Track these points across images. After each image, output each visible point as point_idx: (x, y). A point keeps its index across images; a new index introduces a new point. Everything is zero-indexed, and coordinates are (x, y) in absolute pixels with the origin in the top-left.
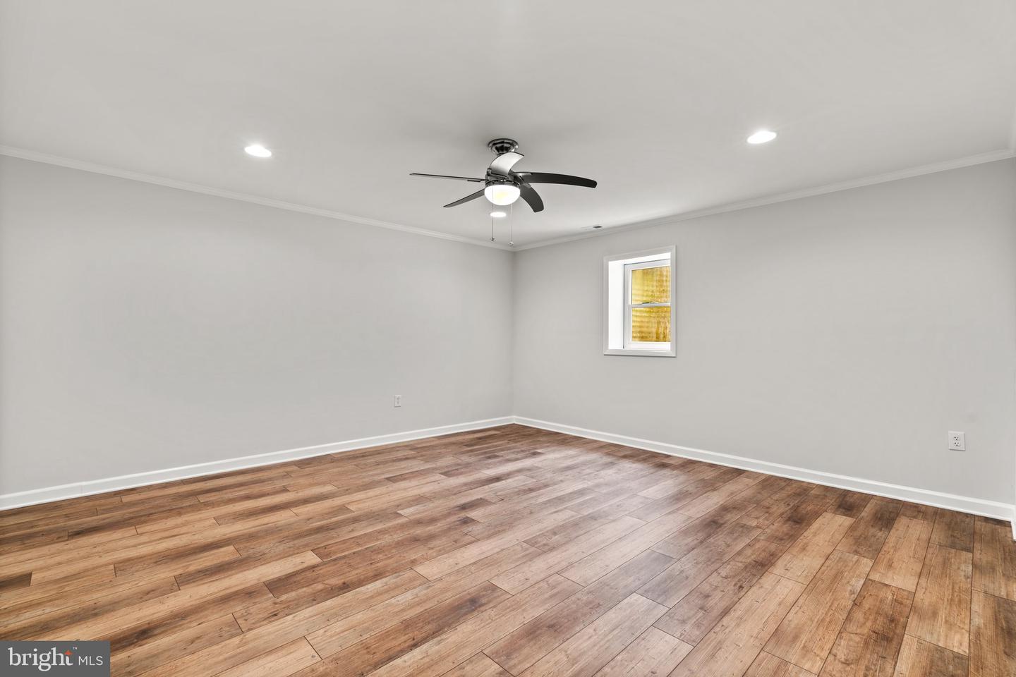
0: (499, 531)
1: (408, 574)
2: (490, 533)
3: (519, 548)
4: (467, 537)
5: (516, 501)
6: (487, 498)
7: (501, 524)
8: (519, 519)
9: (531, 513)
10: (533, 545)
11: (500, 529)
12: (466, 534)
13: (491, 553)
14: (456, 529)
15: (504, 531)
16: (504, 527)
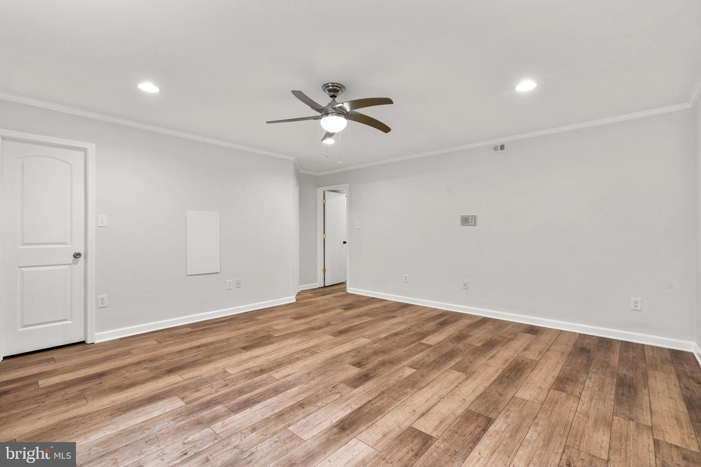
0: (334, 358)
1: (373, 338)
2: (339, 358)
3: (322, 350)
4: (354, 354)
5: (321, 387)
6: (349, 389)
7: (333, 363)
8: (319, 368)
9: (309, 374)
10: (314, 351)
11: (333, 360)
12: (355, 356)
13: (337, 348)
14: (363, 359)
15: (331, 359)
16: (331, 361)
